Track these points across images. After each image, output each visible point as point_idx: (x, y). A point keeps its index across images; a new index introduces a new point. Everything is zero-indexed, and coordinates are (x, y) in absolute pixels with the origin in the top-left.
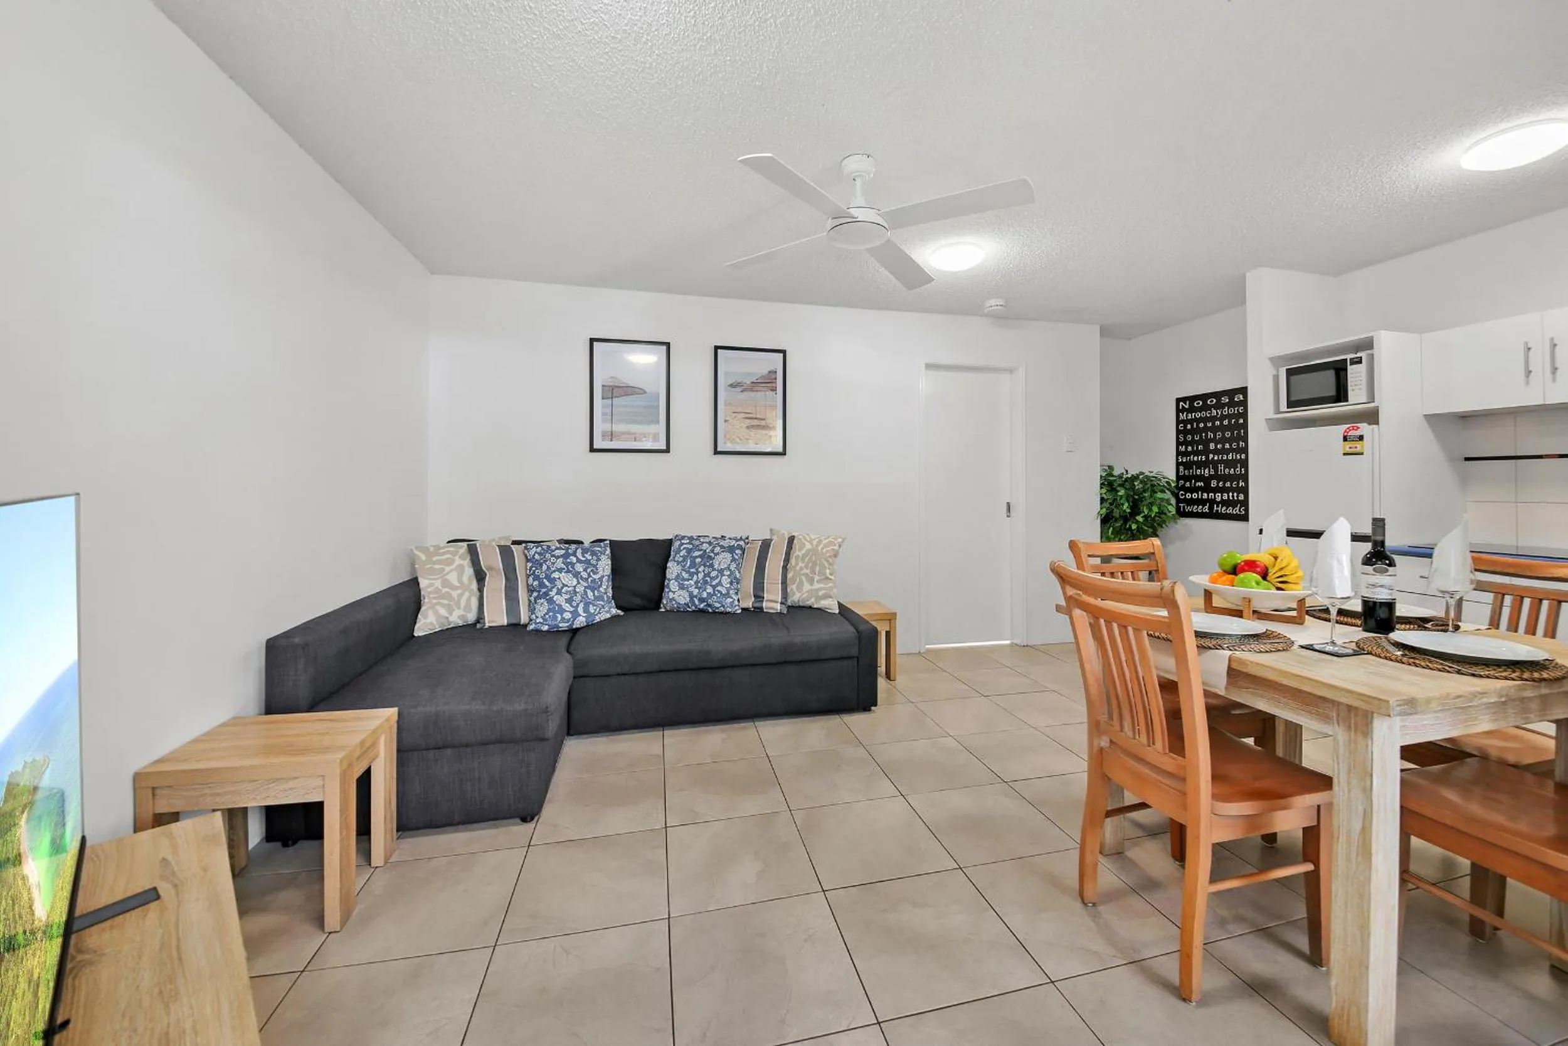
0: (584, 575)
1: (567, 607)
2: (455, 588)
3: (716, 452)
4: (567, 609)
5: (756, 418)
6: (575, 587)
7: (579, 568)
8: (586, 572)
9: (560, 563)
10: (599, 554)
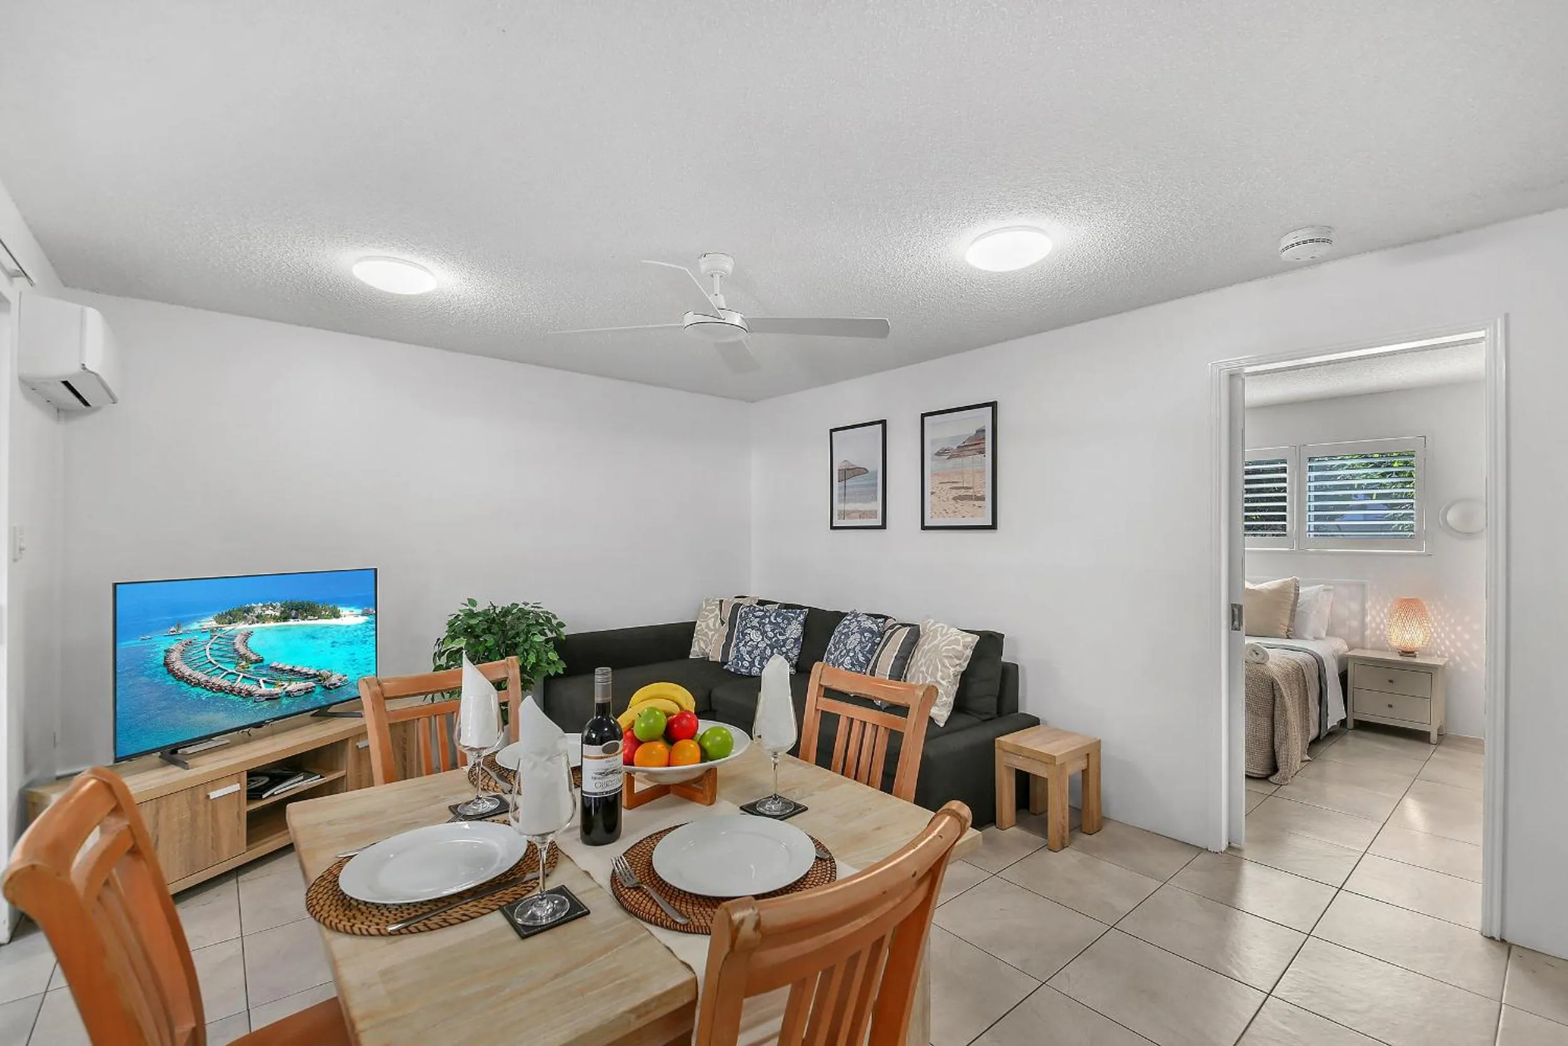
0: (771, 634)
1: (747, 657)
2: (711, 630)
3: (924, 528)
4: (746, 659)
5: (963, 488)
6: (758, 643)
7: (768, 628)
8: (773, 632)
9: (755, 623)
10: (791, 619)
